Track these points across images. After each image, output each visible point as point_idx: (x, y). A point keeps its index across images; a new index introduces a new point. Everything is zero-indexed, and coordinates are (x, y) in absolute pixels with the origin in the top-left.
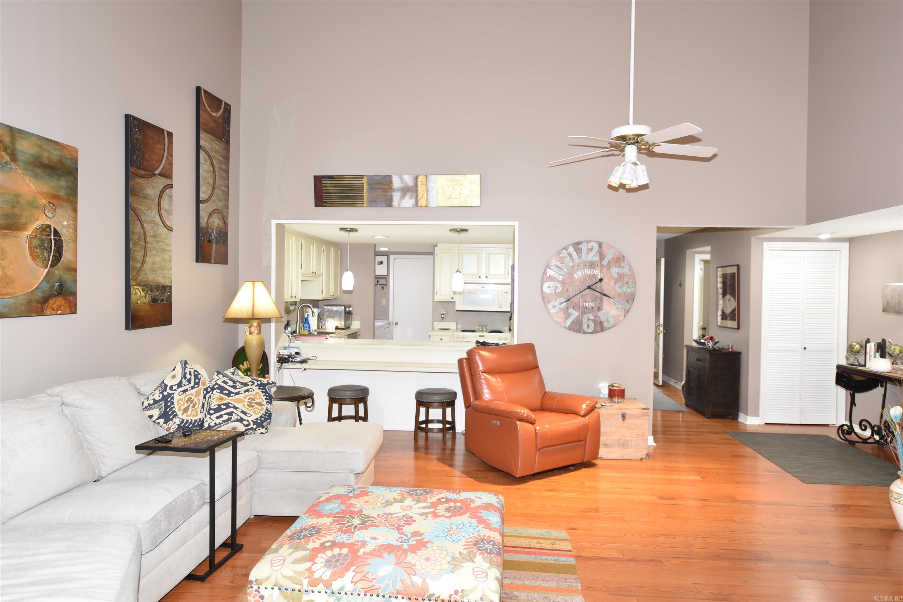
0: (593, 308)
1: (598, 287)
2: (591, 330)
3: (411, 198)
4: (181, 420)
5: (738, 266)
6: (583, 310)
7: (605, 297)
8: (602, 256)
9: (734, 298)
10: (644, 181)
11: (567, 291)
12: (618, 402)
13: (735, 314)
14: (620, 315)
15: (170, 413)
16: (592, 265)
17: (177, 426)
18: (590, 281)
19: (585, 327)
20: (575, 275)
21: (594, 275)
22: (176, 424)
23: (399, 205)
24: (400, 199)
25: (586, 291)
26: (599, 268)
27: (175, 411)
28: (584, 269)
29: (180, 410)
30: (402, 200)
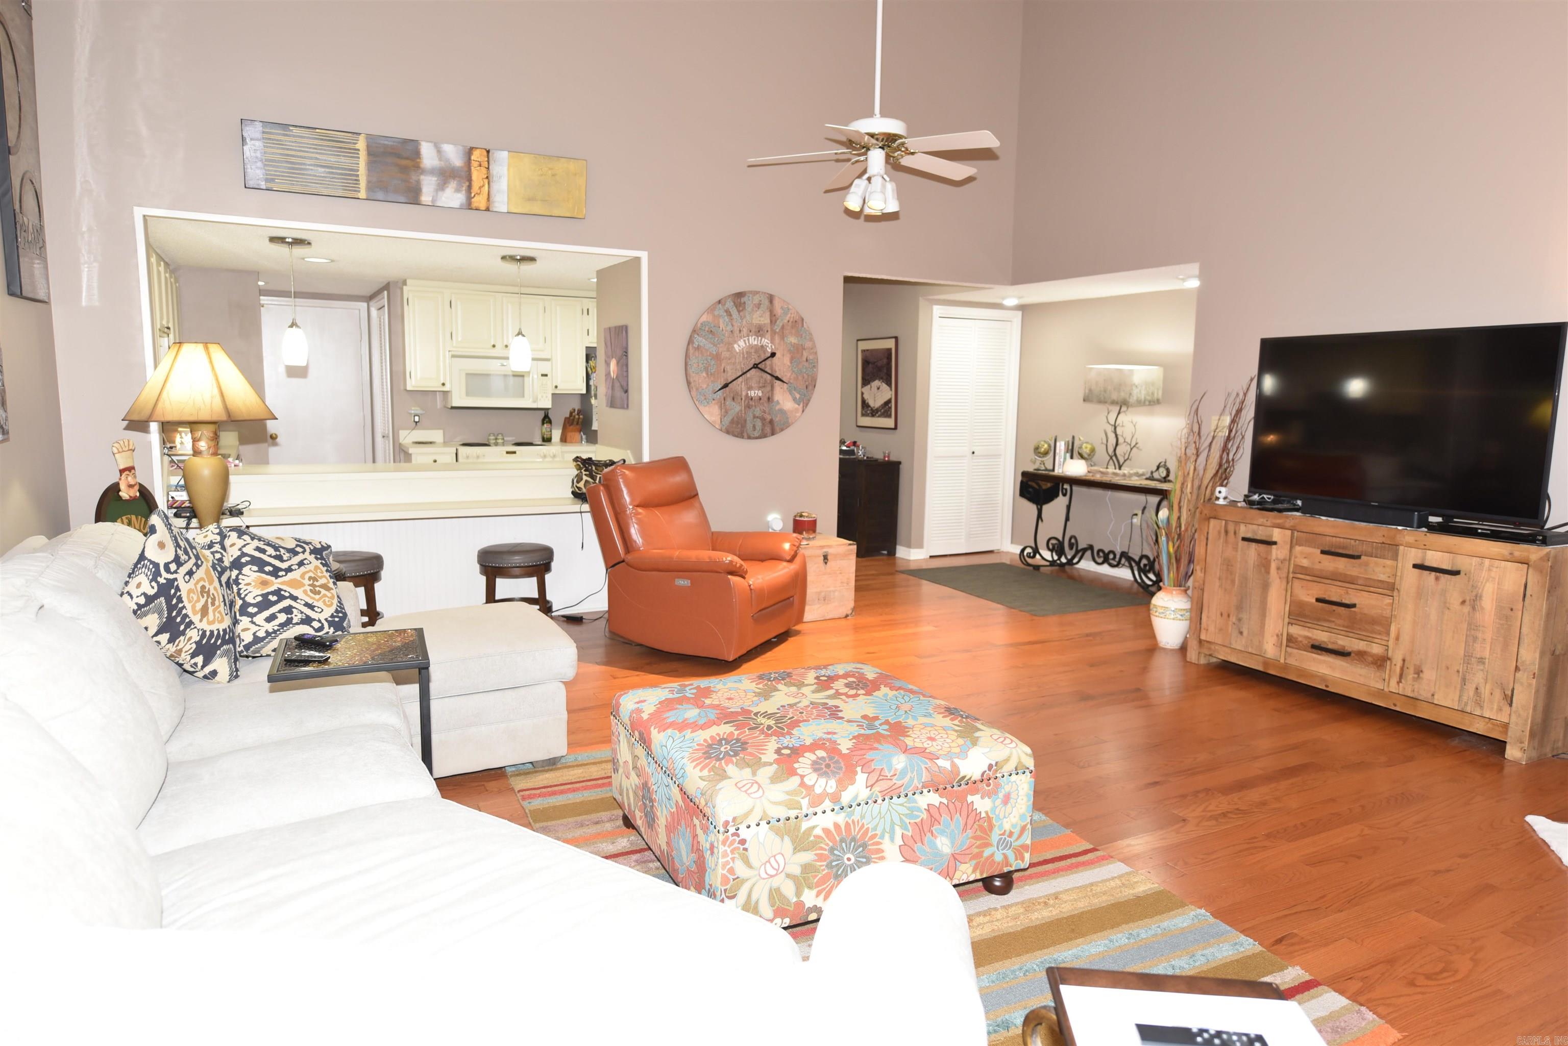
0: (760, 399)
1: (767, 365)
2: (756, 434)
3: (458, 190)
4: (200, 633)
5: (896, 338)
6: (747, 402)
7: (777, 381)
8: (773, 321)
9: (889, 384)
10: (892, 206)
11: (724, 371)
12: (809, 539)
13: (890, 408)
14: (797, 410)
15: (179, 620)
16: (759, 331)
17: (194, 646)
18: (756, 356)
19: (749, 426)
20: (736, 346)
21: (762, 346)
22: (193, 640)
23: (433, 201)
24: (437, 191)
25: (751, 371)
26: (768, 335)
27: (186, 616)
28: (748, 336)
29: (195, 613)
30: (440, 193)
